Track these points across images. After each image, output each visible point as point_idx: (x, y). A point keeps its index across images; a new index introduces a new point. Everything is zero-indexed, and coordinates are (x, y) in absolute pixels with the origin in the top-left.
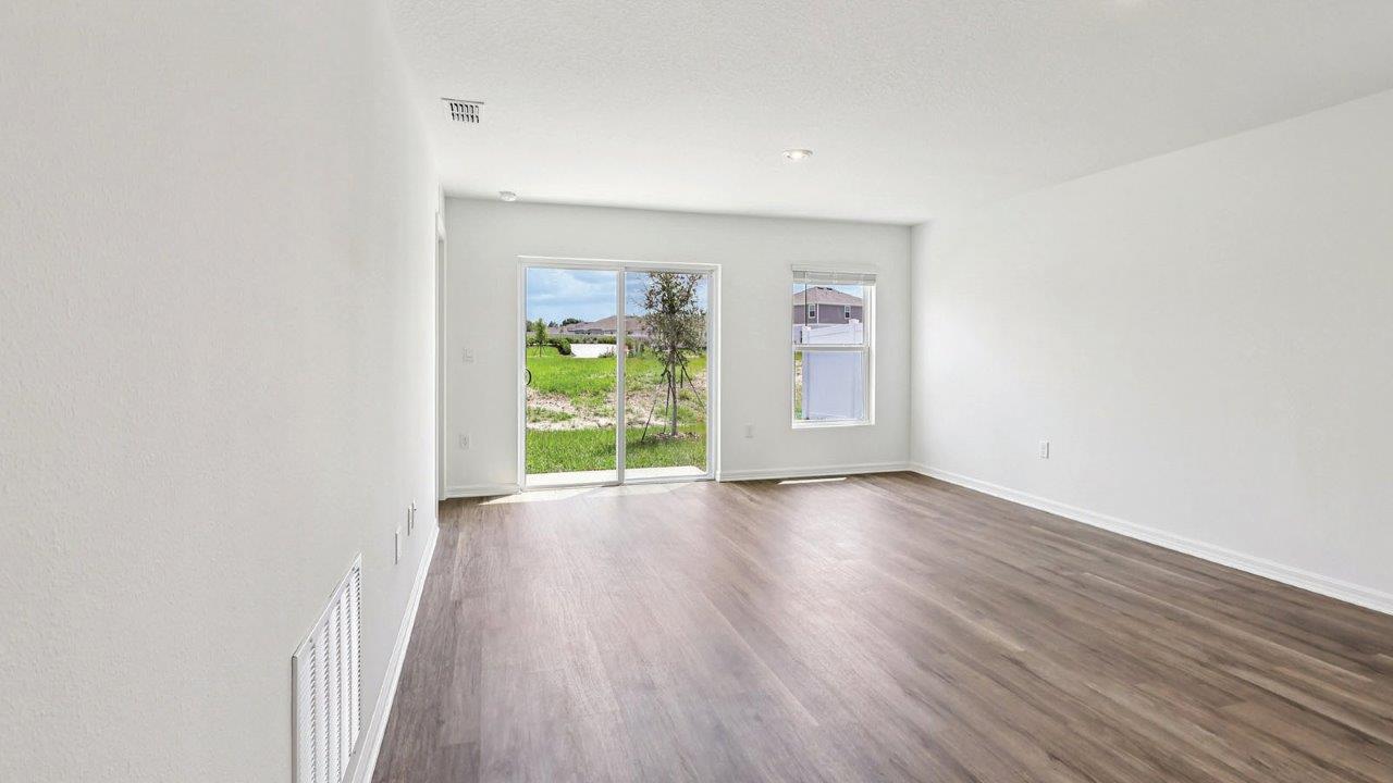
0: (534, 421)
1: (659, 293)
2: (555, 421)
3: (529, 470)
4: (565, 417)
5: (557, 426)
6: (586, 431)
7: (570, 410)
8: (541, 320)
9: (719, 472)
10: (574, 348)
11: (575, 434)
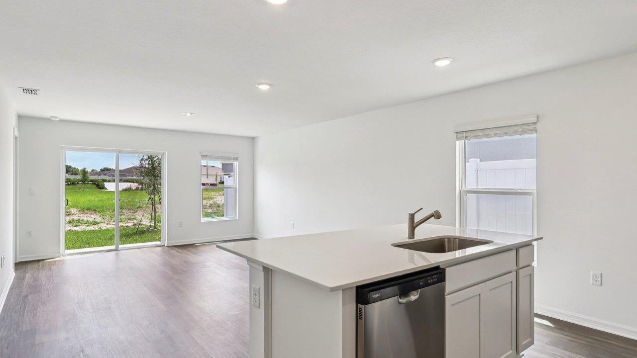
0: (76, 226)
1: (146, 160)
2: (89, 226)
3: (67, 248)
4: (95, 223)
5: (91, 228)
6: (108, 230)
7: (99, 219)
8: (85, 169)
9: (166, 242)
10: (106, 185)
11: (100, 231)
